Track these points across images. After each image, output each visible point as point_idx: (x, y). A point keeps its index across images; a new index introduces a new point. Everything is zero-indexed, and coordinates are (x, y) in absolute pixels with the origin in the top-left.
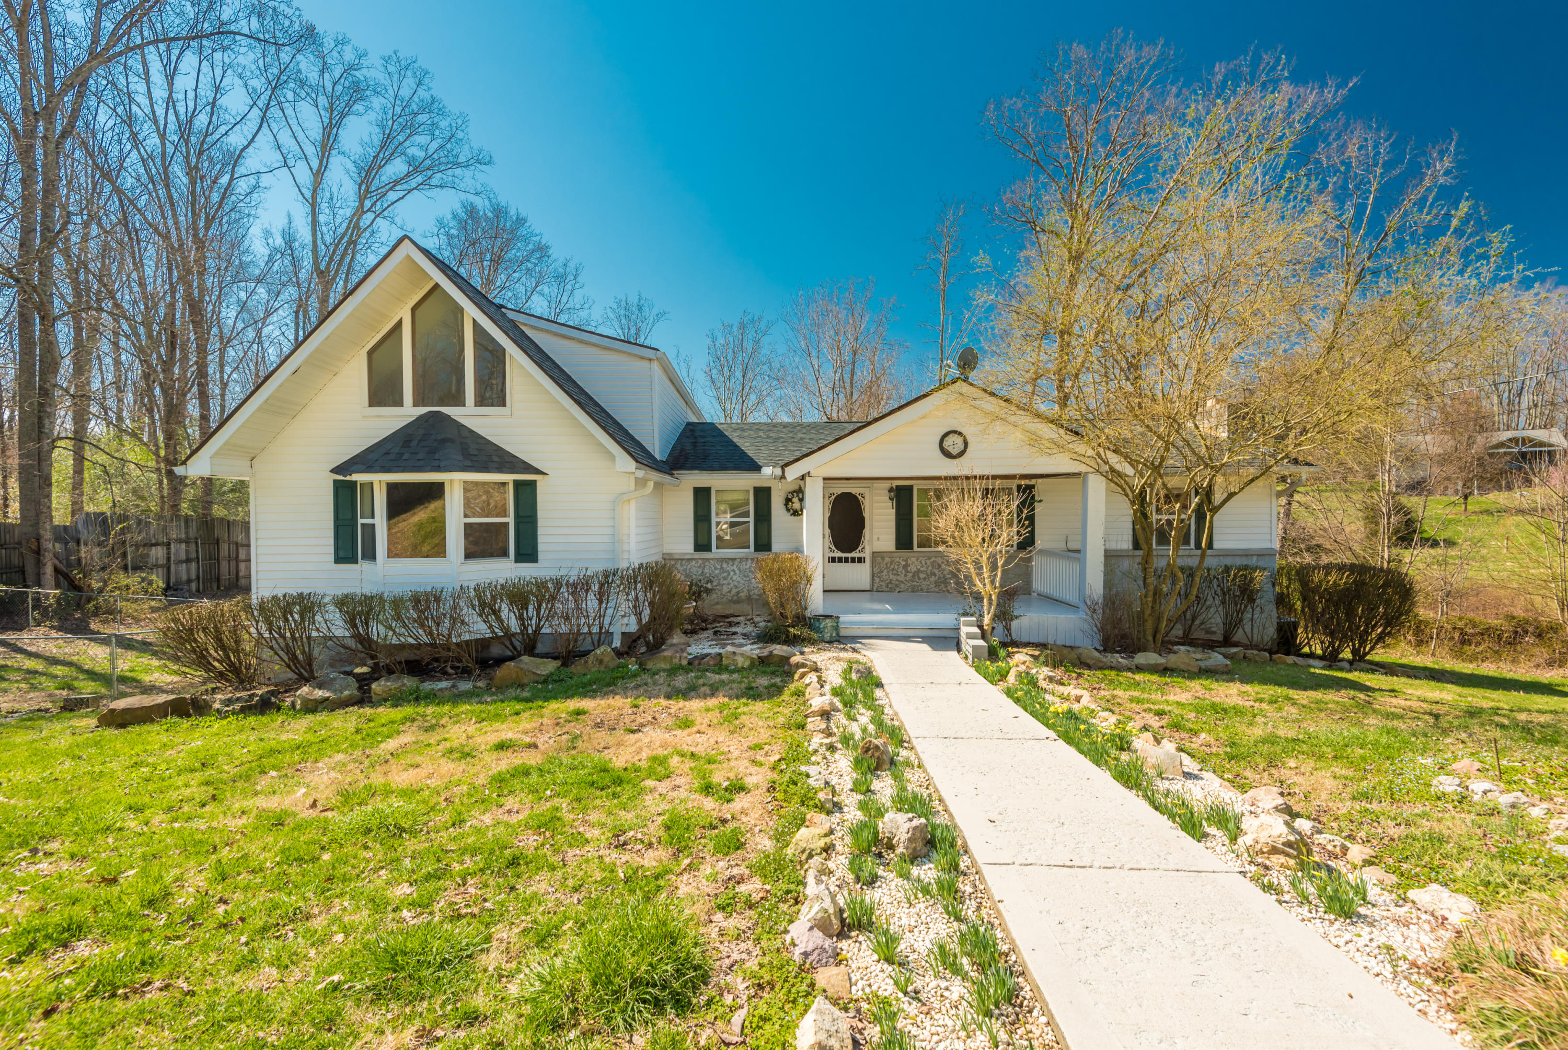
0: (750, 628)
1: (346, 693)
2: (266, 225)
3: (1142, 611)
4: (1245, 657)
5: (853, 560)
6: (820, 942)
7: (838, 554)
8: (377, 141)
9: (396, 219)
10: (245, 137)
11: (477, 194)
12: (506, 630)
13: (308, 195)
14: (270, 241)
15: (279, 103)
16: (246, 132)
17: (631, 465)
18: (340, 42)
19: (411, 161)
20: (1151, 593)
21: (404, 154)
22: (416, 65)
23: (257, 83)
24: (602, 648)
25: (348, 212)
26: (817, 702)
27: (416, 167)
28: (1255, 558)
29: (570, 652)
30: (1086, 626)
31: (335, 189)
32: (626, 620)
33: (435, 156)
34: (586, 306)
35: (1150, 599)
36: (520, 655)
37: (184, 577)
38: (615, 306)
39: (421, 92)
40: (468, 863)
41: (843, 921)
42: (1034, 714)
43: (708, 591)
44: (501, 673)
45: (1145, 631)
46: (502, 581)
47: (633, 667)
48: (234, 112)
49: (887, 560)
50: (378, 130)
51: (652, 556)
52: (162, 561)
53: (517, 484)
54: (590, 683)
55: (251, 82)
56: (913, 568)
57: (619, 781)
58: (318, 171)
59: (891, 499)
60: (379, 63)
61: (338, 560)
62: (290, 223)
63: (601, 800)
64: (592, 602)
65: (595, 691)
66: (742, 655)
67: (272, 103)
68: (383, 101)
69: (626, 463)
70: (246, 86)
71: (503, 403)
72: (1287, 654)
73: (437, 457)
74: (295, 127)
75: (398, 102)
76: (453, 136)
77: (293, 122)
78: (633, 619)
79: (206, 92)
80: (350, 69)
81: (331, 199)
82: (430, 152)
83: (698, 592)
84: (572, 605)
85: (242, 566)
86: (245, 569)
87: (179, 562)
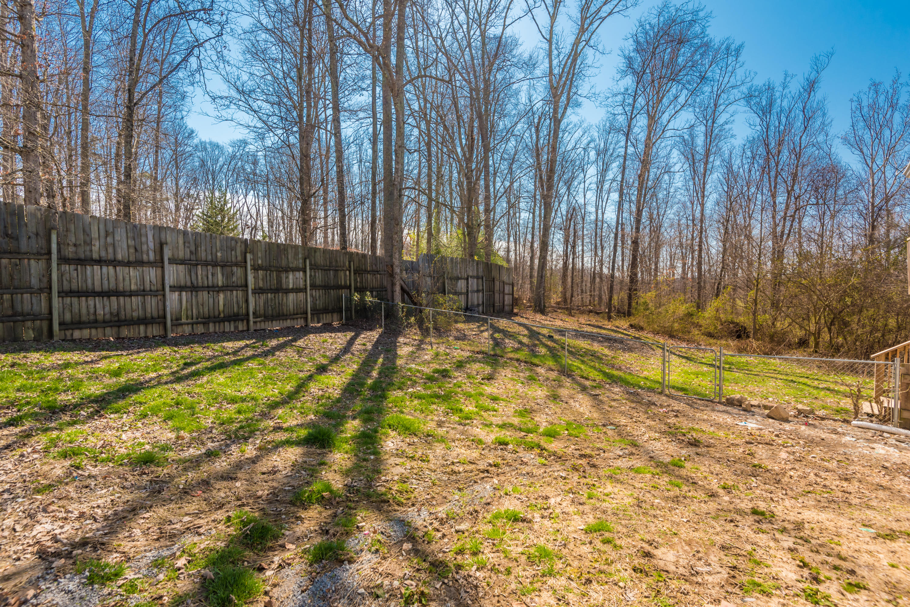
37: (476, 303)
52: (464, 290)
58: (554, 14)
85: (506, 297)
86: (508, 299)
87: (473, 292)
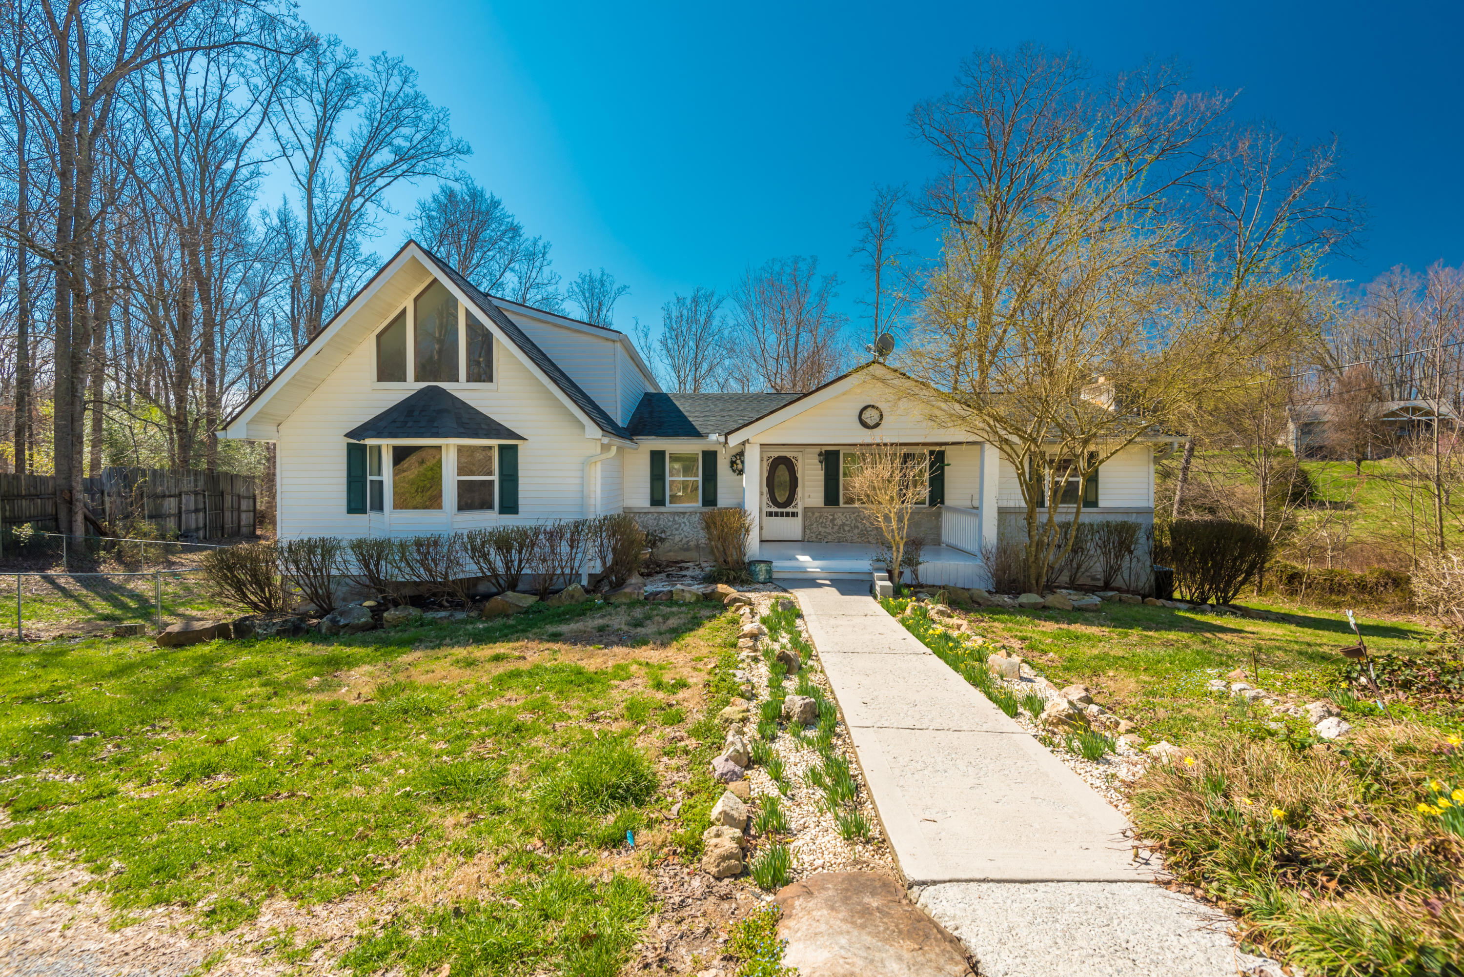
0: (697, 572)
1: (363, 620)
2: (264, 207)
3: (1027, 559)
4: (1120, 600)
5: (787, 514)
6: (732, 767)
7: (775, 509)
8: (365, 132)
9: (383, 203)
10: (249, 130)
11: (456, 180)
12: (493, 570)
13: (304, 180)
14: (267, 221)
15: (279, 99)
16: (250, 125)
17: (597, 433)
18: (334, 43)
19: (397, 151)
20: (1034, 544)
21: (390, 144)
22: (402, 65)
23: (259, 81)
24: (574, 585)
25: (340, 196)
26: (748, 627)
27: (401, 156)
28: (1134, 515)
29: (546, 589)
30: (982, 572)
31: (326, 175)
32: (592, 563)
33: (419, 146)
34: (554, 281)
35: (1033, 549)
36: (504, 591)
37: (193, 526)
38: (580, 281)
39: (406, 89)
40: (484, 730)
41: (749, 758)
42: (918, 636)
43: (662, 540)
44: (489, 605)
45: (1029, 576)
46: (489, 530)
47: (599, 601)
48: (238, 107)
49: (817, 514)
50: (367, 122)
51: (615, 510)
52: (175, 510)
53: (502, 448)
54: (564, 613)
55: (252, 80)
56: (838, 522)
57: (590, 681)
58: (314, 160)
59: (821, 462)
60: (369, 63)
61: (351, 510)
62: (285, 204)
63: (579, 693)
64: (564, 548)
65: (567, 619)
66: (689, 592)
67: (273, 99)
68: (372, 96)
69: (593, 431)
70: (248, 83)
71: (490, 379)
72: (1158, 598)
73: (435, 424)
74: (293, 121)
75: (386, 98)
76: (435, 128)
77: (291, 116)
78: (599, 562)
79: (214, 89)
80: (340, 68)
81: (324, 183)
82: (415, 143)
83: (653, 540)
84: (547, 549)
85: (244, 516)
86: (246, 518)
87: (188, 512)
